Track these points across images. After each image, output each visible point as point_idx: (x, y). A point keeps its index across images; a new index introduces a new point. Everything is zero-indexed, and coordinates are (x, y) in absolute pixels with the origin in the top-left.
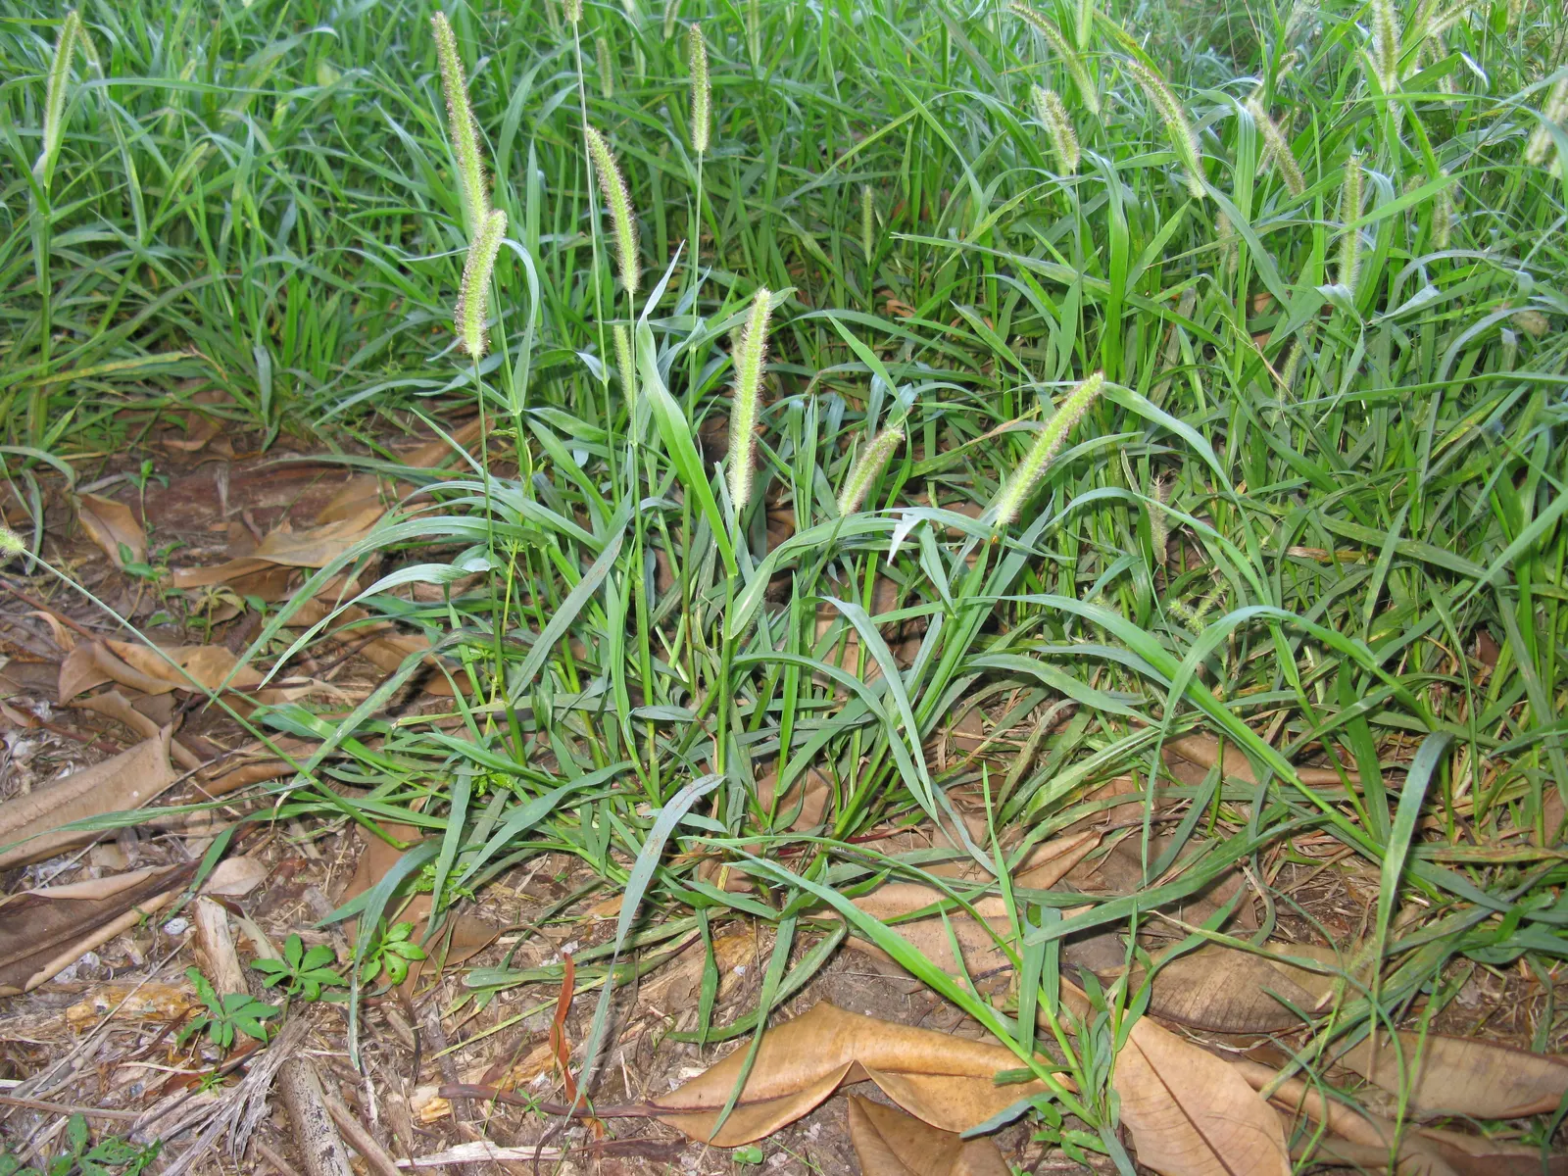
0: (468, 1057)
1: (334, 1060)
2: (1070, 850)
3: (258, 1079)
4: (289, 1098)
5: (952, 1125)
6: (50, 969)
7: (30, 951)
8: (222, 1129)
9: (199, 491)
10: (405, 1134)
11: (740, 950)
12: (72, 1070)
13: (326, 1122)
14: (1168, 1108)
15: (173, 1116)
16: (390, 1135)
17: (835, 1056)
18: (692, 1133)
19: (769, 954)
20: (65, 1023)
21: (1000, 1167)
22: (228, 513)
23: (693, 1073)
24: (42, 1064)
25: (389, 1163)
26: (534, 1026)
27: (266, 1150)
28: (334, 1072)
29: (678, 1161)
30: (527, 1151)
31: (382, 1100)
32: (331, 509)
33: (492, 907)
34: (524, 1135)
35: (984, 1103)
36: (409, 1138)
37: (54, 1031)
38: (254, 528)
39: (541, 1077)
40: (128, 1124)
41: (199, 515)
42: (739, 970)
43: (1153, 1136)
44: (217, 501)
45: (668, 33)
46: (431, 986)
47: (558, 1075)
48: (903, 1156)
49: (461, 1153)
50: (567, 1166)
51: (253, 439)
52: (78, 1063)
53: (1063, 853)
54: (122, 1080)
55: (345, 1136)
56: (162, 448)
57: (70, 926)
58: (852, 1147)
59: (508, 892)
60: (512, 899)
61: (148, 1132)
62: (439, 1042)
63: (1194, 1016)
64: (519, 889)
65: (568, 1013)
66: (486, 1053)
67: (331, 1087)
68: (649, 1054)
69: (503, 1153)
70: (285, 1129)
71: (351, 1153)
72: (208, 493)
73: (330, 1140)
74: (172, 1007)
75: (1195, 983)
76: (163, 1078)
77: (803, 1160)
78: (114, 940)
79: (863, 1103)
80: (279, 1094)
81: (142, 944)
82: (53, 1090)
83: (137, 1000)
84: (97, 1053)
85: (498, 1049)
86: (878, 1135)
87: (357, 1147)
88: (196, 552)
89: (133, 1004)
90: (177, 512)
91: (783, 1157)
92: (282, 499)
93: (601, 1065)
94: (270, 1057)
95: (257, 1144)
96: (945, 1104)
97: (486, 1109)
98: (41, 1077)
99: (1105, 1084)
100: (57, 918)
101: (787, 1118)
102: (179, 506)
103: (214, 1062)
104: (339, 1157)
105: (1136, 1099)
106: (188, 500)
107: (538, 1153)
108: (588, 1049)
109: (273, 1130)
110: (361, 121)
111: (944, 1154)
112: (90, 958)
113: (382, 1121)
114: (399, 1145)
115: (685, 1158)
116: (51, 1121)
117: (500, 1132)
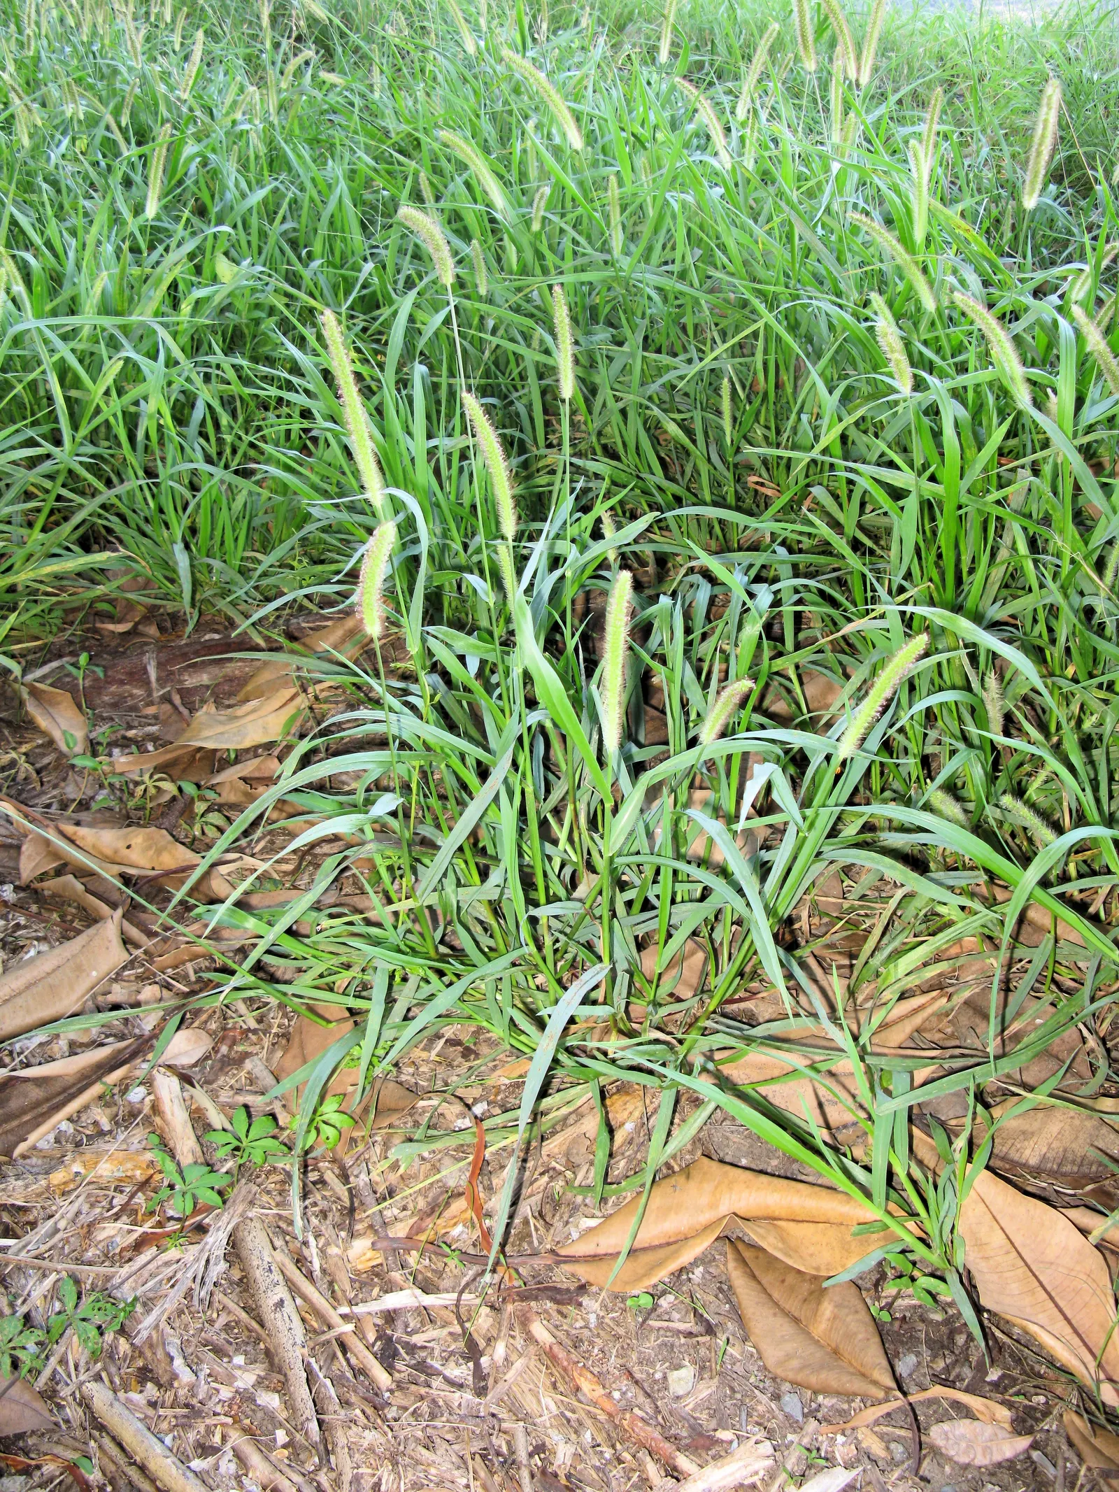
0: (396, 1211)
1: (280, 1217)
2: (921, 1008)
3: (216, 1240)
4: (244, 1253)
5: (818, 1269)
6: (33, 1138)
7: (15, 1123)
8: (189, 1283)
9: (131, 674)
10: (344, 1283)
11: (630, 1107)
12: (57, 1231)
13: (276, 1276)
14: (1008, 1253)
15: (145, 1272)
16: (331, 1283)
17: (713, 1206)
18: (592, 1280)
19: (655, 1111)
20: (48, 1188)
21: (861, 1306)
22: (157, 694)
23: (592, 1223)
24: (33, 1225)
25: (331, 1311)
26: (452, 1183)
27: (226, 1300)
28: (281, 1228)
29: (580, 1304)
30: (449, 1298)
31: (322, 1251)
32: (249, 688)
33: (411, 1070)
34: (445, 1283)
35: (846, 1248)
36: (348, 1287)
37: (39, 1195)
38: (182, 709)
39: (460, 1228)
40: (108, 1278)
41: (131, 695)
42: (629, 1126)
43: (995, 1277)
44: (148, 683)
45: (536, 227)
46: (361, 1148)
47: (473, 1227)
48: (776, 1295)
49: (392, 1301)
50: (485, 1310)
51: (176, 619)
52: (62, 1225)
53: (916, 1011)
54: (100, 1237)
55: (293, 1288)
56: (96, 631)
57: (47, 1100)
58: (730, 1287)
59: (424, 1055)
60: (427, 1061)
61: (126, 1286)
62: (370, 1199)
63: (1033, 1161)
64: (434, 1053)
65: (482, 1169)
66: (411, 1206)
67: (279, 1243)
68: (552, 1206)
69: (428, 1300)
70: (241, 1280)
71: (299, 1301)
72: (140, 676)
73: (281, 1292)
74: (138, 1173)
75: (1033, 1134)
76: (135, 1236)
77: (688, 1301)
78: (86, 1108)
79: (740, 1246)
80: (234, 1250)
81: (108, 1111)
82: (43, 1248)
83: (108, 1166)
84: (78, 1213)
85: (421, 1203)
86: (754, 1277)
87: (305, 1298)
88: (131, 733)
89: (106, 1170)
90: (113, 694)
91: (670, 1298)
92: (204, 678)
93: (511, 1217)
94: (225, 1218)
95: (219, 1296)
96: (812, 1249)
97: (413, 1259)
98: (33, 1237)
99: (952, 1232)
100: (35, 1093)
101: (674, 1266)
102: (113, 688)
103: (178, 1219)
104: (289, 1307)
105: (980, 1245)
106: (122, 683)
107: (459, 1300)
108: (500, 1203)
109: (231, 1283)
110: (257, 306)
111: (811, 1293)
112: (66, 1126)
113: (324, 1271)
114: (339, 1293)
115: (585, 1300)
116: (44, 1276)
117: (426, 1279)
